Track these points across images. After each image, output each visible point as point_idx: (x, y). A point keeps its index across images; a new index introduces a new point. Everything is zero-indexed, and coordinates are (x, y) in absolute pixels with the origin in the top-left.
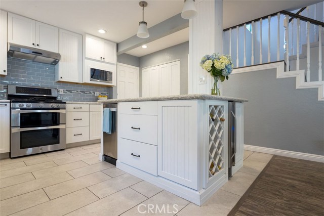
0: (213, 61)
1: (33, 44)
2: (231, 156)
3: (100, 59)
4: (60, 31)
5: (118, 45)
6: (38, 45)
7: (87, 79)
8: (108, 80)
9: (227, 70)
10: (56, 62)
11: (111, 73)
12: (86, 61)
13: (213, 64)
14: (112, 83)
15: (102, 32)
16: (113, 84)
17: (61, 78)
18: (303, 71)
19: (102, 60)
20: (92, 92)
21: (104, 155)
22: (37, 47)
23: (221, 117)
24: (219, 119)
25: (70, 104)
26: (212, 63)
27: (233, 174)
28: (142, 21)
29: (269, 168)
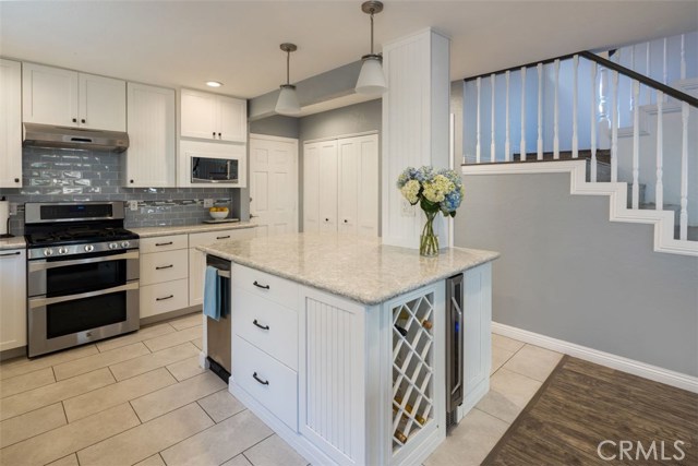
0: (420, 183)
1: (74, 120)
2: (452, 390)
3: (211, 137)
4: (129, 87)
5: (249, 103)
6: (83, 121)
7: (185, 180)
8: (228, 177)
9: (449, 203)
10: (121, 151)
11: (235, 163)
12: (183, 144)
13: (422, 189)
14: (237, 182)
15: (213, 85)
16: (241, 183)
17: (132, 181)
18: (624, 185)
19: (217, 137)
20: (196, 200)
21: (209, 358)
22: (82, 126)
23: (426, 318)
24: (420, 324)
25: (148, 237)
26: (419, 188)
27: (459, 419)
28: (286, 83)
29: (541, 398)
